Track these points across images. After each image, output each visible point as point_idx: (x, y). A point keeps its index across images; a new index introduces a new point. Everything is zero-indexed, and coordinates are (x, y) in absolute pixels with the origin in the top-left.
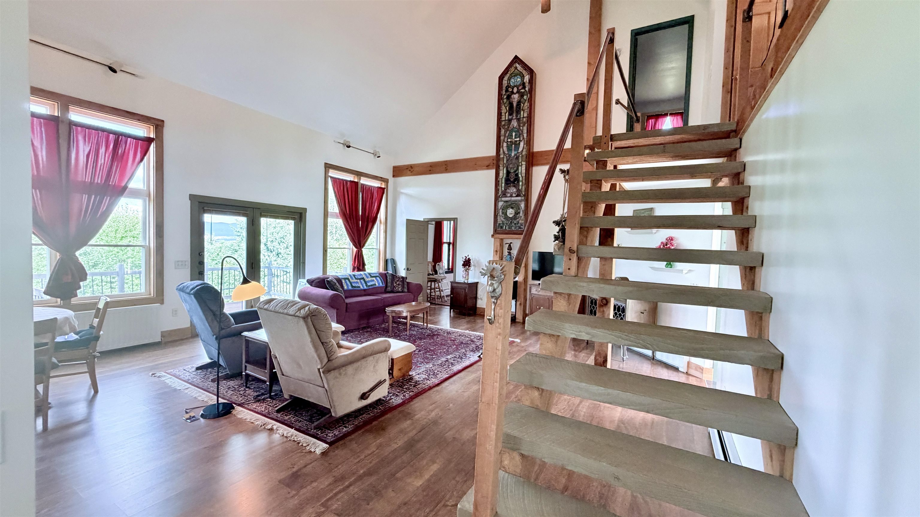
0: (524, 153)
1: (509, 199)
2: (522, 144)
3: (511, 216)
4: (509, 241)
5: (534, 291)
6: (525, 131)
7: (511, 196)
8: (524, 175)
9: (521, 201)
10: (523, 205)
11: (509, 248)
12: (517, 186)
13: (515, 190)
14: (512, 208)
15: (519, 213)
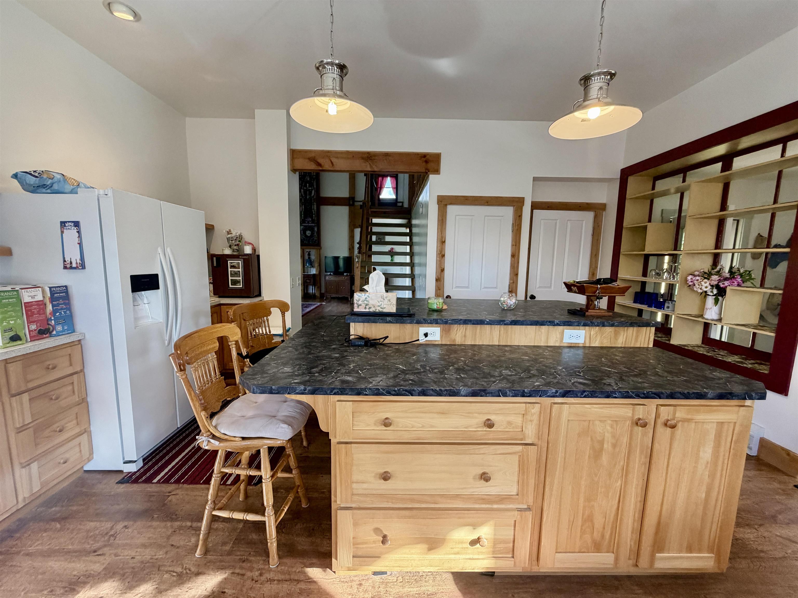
0: (315, 197)
1: (307, 224)
2: (313, 192)
3: (309, 235)
4: (308, 250)
5: (327, 278)
6: (315, 184)
7: (308, 223)
8: (316, 211)
9: (315, 226)
10: (316, 229)
11: (309, 255)
12: (312, 217)
13: (310, 219)
14: (310, 230)
15: (314, 233)
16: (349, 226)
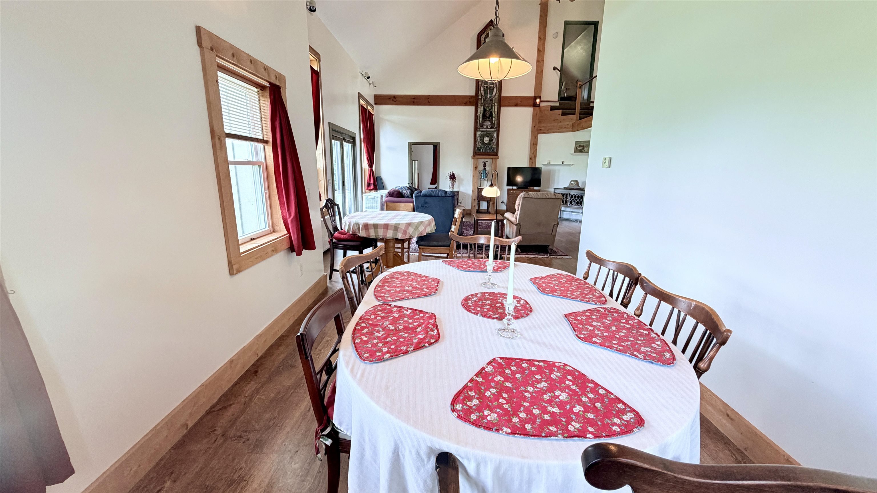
0: (496, 97)
1: (486, 130)
2: (495, 90)
3: (487, 142)
4: (485, 160)
7: (487, 128)
8: (496, 113)
9: (494, 132)
10: (495, 135)
11: (485, 165)
12: (491, 121)
13: (489, 124)
14: (487, 136)
15: (493, 140)
16: (532, 132)
